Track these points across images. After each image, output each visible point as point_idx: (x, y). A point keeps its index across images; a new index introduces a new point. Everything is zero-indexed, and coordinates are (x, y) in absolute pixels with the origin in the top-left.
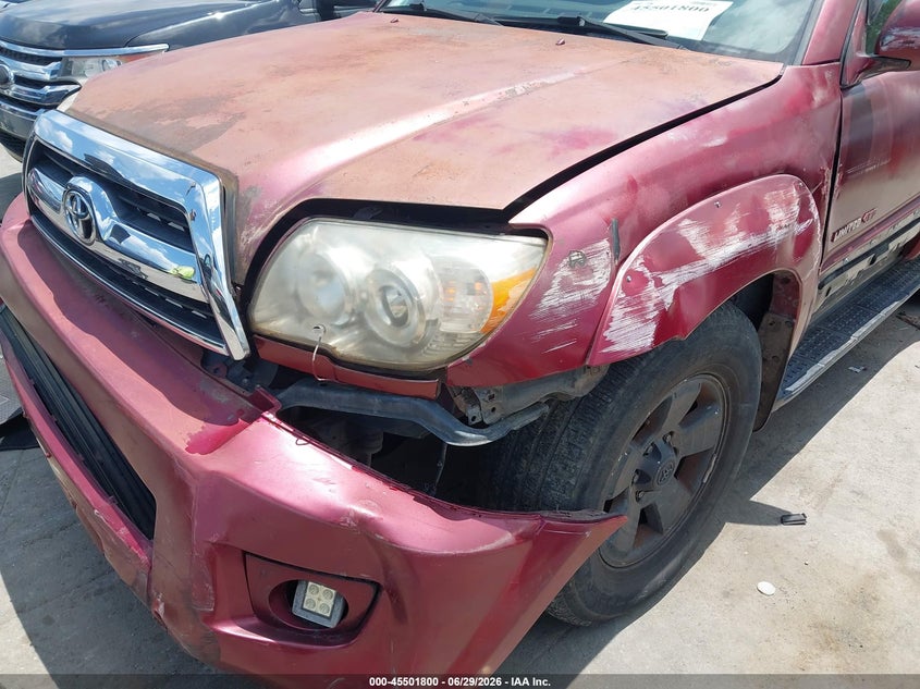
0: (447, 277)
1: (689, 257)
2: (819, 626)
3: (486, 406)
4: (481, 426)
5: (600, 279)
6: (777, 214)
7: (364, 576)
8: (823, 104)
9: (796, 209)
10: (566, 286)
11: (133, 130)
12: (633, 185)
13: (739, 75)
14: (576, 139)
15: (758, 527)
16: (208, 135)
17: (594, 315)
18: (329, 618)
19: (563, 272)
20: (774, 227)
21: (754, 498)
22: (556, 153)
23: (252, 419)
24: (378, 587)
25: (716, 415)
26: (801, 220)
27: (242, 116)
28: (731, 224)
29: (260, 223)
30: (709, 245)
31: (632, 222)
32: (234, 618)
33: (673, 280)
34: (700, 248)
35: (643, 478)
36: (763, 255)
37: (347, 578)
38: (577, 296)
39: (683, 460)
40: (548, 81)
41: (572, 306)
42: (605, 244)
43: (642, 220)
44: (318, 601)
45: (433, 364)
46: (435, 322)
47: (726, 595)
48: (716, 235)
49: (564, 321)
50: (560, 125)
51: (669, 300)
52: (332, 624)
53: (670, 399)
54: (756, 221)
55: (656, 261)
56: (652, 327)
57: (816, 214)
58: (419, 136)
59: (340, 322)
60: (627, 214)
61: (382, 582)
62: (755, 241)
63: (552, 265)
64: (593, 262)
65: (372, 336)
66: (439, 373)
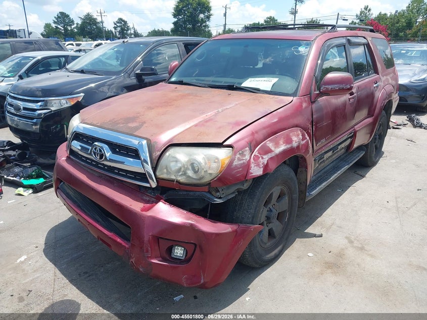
0: (209, 159)
1: (270, 151)
2: (326, 263)
3: (221, 192)
4: (220, 198)
5: (247, 157)
6: (295, 139)
7: (192, 242)
8: (306, 108)
9: (301, 137)
10: (239, 159)
11: (111, 128)
12: (253, 134)
13: (281, 101)
14: (237, 124)
15: (307, 239)
16: (137, 128)
17: (247, 166)
18: (182, 257)
19: (238, 156)
20: (294, 142)
21: (306, 231)
22: (233, 128)
23: (157, 203)
24: (195, 245)
25: (286, 199)
26: (303, 140)
27: (145, 122)
28: (281, 142)
29: (158, 151)
30: (275, 148)
31: (254, 143)
32: (156, 258)
33: (266, 158)
34: (273, 149)
35: (268, 218)
36: (291, 150)
37: (188, 243)
38: (242, 162)
39: (278, 214)
40: (228, 107)
41: (241, 164)
42: (247, 148)
43: (256, 142)
44: (179, 252)
45: (207, 182)
46: (206, 171)
47: (298, 258)
48: (277, 145)
49: (239, 168)
50: (232, 120)
51: (266, 162)
52: (183, 258)
53: (272, 193)
54: (288, 140)
55: (261, 152)
56: (262, 169)
57: (308, 138)
58: (196, 125)
59: (180, 174)
60: (252, 141)
61: (197, 244)
62: (289, 146)
63: (235, 154)
64: (245, 153)
65: (189, 177)
66: (209, 184)
